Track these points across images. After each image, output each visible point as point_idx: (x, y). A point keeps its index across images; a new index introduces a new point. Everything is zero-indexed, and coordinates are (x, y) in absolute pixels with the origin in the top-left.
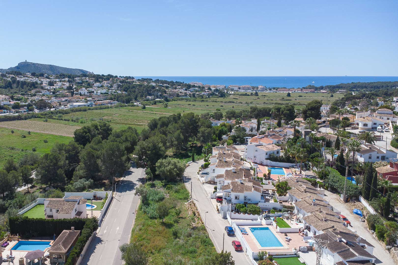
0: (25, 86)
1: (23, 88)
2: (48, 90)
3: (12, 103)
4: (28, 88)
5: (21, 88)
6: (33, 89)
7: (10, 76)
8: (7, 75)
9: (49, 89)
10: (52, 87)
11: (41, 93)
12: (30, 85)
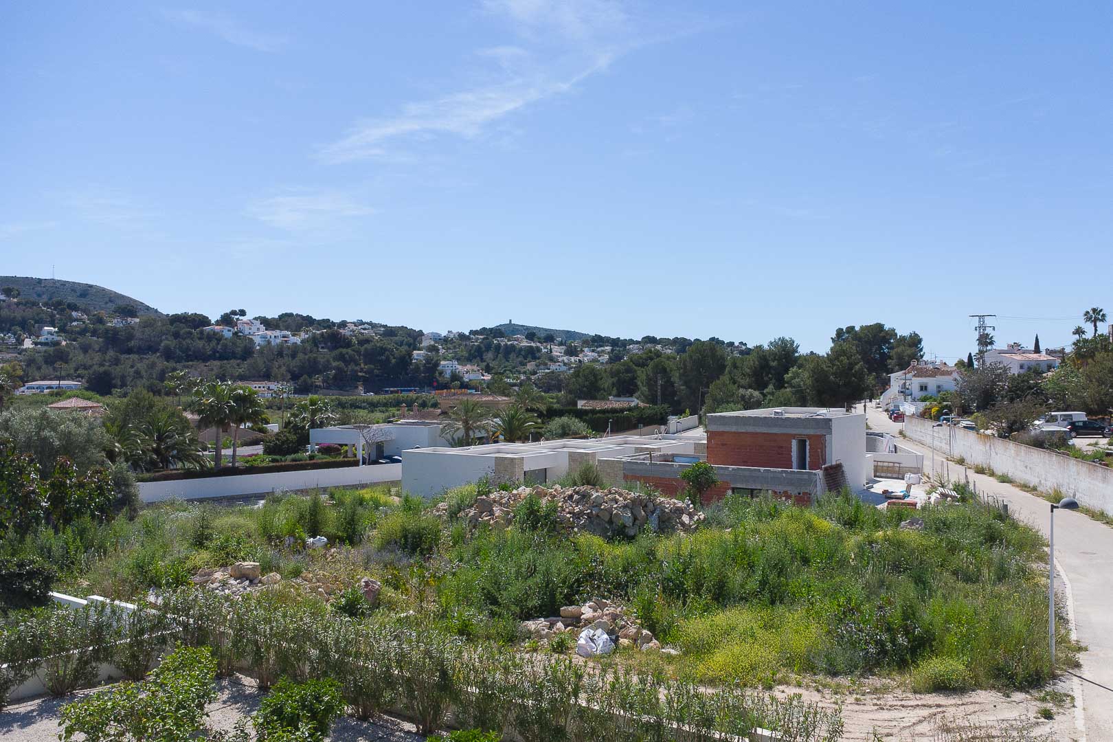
0: (512, 356)
1: (508, 361)
2: (565, 364)
3: (488, 377)
4: (520, 359)
5: (504, 360)
6: (530, 362)
7: (478, 339)
8: (472, 336)
9: (566, 361)
10: (573, 359)
11: (549, 369)
12: (523, 353)
